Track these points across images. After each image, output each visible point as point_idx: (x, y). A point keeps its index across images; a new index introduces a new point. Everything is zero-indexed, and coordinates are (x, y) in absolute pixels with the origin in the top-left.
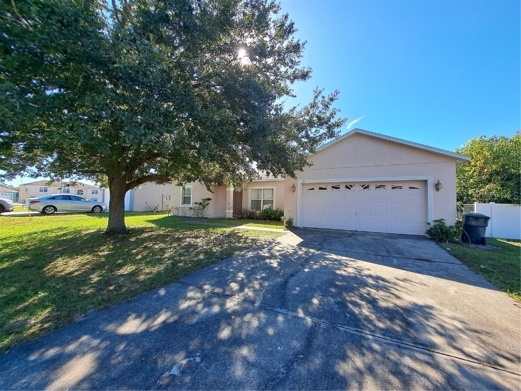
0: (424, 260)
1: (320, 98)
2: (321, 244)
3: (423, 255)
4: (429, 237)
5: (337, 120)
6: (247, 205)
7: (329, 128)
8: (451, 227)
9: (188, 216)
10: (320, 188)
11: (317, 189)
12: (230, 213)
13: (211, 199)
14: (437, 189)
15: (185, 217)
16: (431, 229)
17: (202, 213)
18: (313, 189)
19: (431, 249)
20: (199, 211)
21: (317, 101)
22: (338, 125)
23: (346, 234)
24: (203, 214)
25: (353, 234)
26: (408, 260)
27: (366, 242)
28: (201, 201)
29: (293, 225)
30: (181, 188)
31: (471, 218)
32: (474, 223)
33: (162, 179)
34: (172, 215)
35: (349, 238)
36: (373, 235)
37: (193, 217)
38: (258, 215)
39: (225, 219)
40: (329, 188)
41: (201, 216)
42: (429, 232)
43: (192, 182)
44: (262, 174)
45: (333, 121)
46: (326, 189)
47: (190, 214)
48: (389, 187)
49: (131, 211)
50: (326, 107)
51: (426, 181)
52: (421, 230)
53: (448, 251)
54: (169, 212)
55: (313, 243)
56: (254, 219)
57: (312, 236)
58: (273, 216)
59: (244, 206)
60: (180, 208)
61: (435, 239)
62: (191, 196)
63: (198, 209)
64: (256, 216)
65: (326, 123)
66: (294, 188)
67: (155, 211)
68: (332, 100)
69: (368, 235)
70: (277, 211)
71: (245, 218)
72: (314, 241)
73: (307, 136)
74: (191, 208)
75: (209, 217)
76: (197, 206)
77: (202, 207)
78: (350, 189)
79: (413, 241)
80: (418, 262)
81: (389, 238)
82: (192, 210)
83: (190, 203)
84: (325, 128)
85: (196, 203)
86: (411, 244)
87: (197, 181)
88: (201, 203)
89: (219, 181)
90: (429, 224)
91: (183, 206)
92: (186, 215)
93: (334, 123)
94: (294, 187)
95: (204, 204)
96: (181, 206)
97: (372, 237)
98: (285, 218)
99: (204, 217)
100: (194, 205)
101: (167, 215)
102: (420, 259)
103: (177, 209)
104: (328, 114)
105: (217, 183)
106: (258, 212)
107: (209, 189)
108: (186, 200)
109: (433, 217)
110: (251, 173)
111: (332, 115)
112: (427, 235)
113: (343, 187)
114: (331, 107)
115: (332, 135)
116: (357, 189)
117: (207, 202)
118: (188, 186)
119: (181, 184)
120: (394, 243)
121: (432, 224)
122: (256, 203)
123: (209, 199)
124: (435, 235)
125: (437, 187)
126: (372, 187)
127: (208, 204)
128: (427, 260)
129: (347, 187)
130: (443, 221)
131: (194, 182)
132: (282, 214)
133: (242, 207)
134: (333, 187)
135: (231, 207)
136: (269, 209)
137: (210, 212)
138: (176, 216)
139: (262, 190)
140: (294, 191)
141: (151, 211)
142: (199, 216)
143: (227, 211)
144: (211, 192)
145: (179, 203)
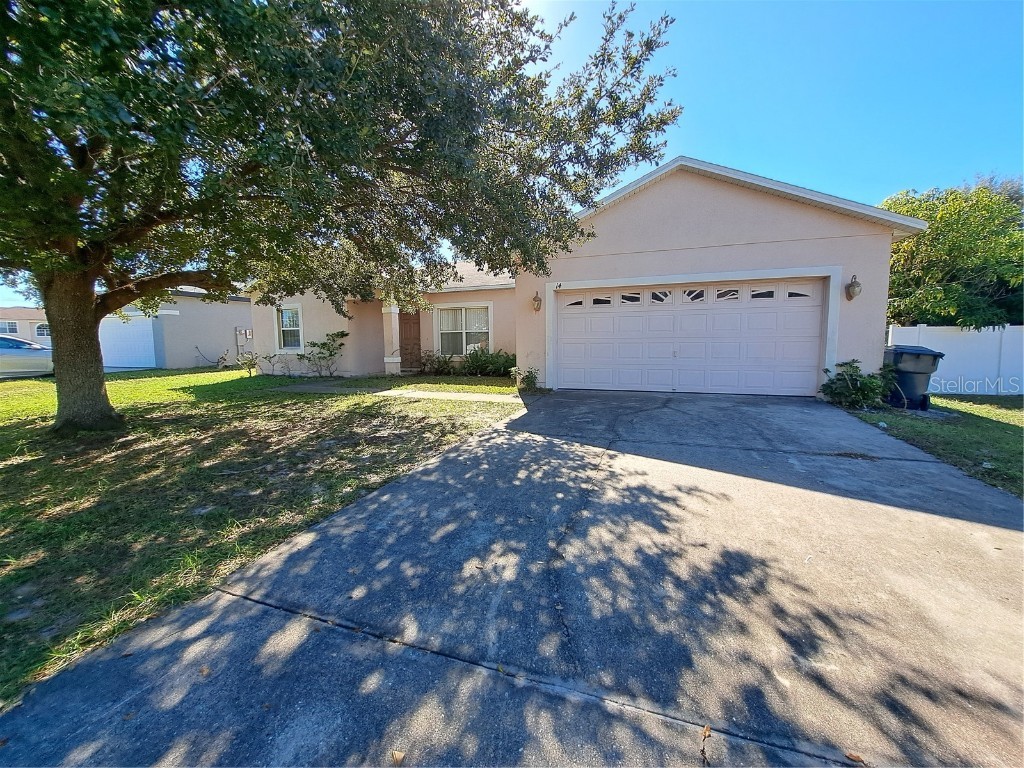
0: (856, 456)
2: (611, 428)
3: (843, 443)
4: (829, 399)
5: (662, 106)
6: (432, 343)
7: (640, 129)
8: (871, 376)
9: (297, 373)
10: (597, 302)
11: (589, 301)
12: (393, 362)
13: (347, 335)
14: (850, 297)
15: (290, 377)
16: (832, 381)
17: (328, 368)
18: (580, 303)
19: (840, 428)
20: (323, 362)
21: (611, 47)
22: (661, 123)
23: (655, 400)
24: (333, 368)
25: (669, 400)
26: (820, 458)
27: (705, 416)
28: (325, 340)
29: (538, 385)
30: (274, 309)
31: (905, 356)
32: (907, 365)
33: (217, 285)
34: (260, 373)
35: (665, 410)
36: (712, 400)
37: (310, 375)
38: (457, 366)
39: (384, 378)
40: (616, 299)
41: (328, 374)
42: (827, 388)
43: (298, 294)
44: (466, 268)
45: (651, 110)
46: (609, 302)
47: (299, 369)
48: (745, 293)
49: (161, 369)
50: (634, 64)
51: (825, 280)
52: (807, 383)
53: (884, 429)
54: (252, 365)
55: (590, 426)
56: (448, 374)
57: (584, 409)
58: (491, 367)
59: (424, 346)
60: (277, 358)
61: (840, 403)
62: (301, 328)
63: (319, 358)
64: (453, 367)
65: (635, 115)
66: (537, 301)
67: (220, 367)
68: (649, 46)
69: (702, 399)
70: (498, 355)
71: (429, 373)
72: (593, 422)
73: (580, 156)
74: (301, 357)
75: (347, 375)
76: (316, 350)
77: (327, 353)
78: (662, 300)
79: (800, 409)
80: (846, 463)
81: (748, 404)
82: (306, 361)
83: (299, 345)
84: (628, 130)
85: (314, 345)
86: (798, 416)
87: (309, 292)
88: (324, 345)
89: (364, 292)
90: (827, 371)
91: (285, 351)
92: (292, 373)
93: (654, 114)
94: (537, 299)
95: (332, 345)
96: (278, 351)
98: (520, 369)
99: (335, 374)
100: (309, 349)
101: (244, 373)
102: (849, 455)
103: (269, 358)
104: (637, 92)
105: (358, 296)
106: (456, 358)
107: (339, 311)
108: (289, 338)
109: (834, 358)
111: (647, 96)
112: (821, 395)
113: (646, 297)
114: (649, 70)
115: (643, 152)
116: (678, 302)
117: (339, 341)
118: (289, 303)
119: (266, 300)
120: (763, 417)
121: (834, 372)
122: (452, 341)
123: (343, 335)
124: (840, 394)
125: (850, 291)
126: (711, 295)
127: (342, 344)
128: (863, 457)
129: (655, 297)
130: (856, 365)
131: (302, 293)
132: (512, 361)
133: (420, 349)
134: (624, 297)
135: (395, 349)
136: (480, 353)
137: (348, 363)
138: (268, 375)
139: (463, 310)
140: (538, 309)
141: (210, 367)
142: (323, 374)
143: (386, 360)
144: (345, 316)
145: (274, 345)
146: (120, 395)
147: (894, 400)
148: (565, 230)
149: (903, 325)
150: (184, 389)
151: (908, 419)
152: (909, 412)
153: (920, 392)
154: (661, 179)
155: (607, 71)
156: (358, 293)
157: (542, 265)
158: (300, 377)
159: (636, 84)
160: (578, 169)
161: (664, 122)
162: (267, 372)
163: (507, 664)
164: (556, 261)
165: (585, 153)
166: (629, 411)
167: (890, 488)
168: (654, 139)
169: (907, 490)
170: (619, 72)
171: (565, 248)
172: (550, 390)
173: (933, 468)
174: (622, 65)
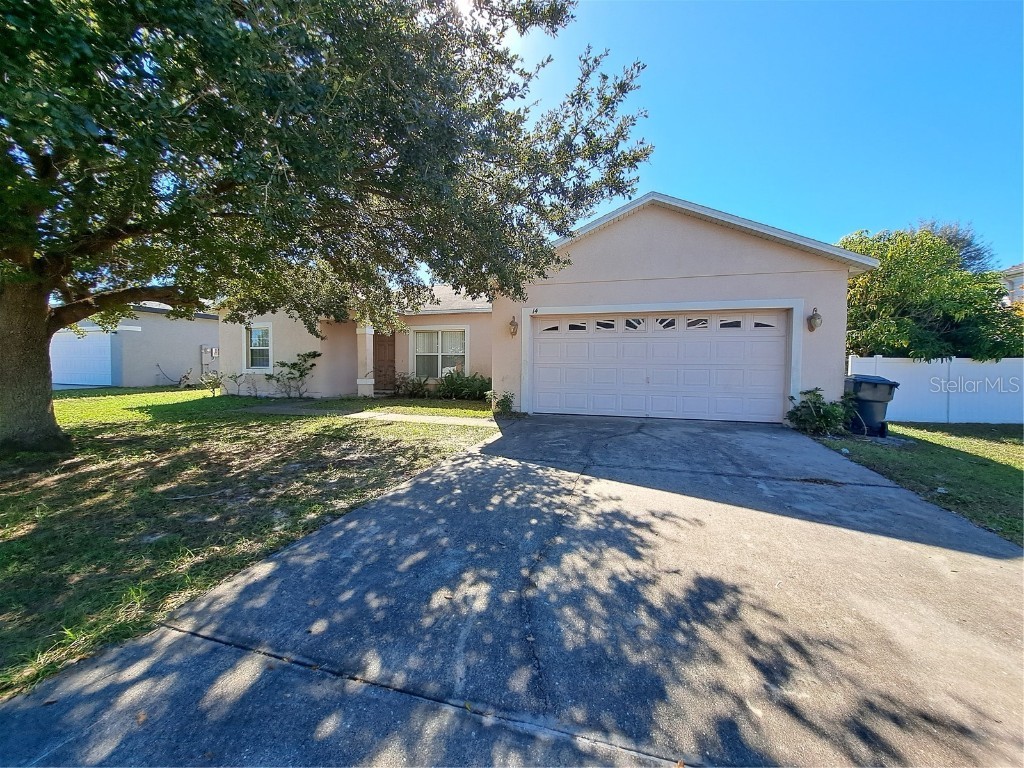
0: (822, 482)
1: (594, 82)
2: (586, 452)
3: (808, 468)
4: (795, 426)
7: (614, 165)
8: (833, 404)
9: (264, 394)
10: (572, 327)
11: (564, 327)
12: (366, 384)
13: (319, 355)
14: (811, 328)
15: (256, 397)
16: (797, 409)
17: (298, 388)
18: (556, 328)
19: (808, 454)
20: (293, 383)
21: (587, 88)
22: (634, 160)
23: (629, 425)
24: (303, 389)
25: (643, 425)
26: (787, 483)
27: (677, 441)
28: (295, 360)
29: (513, 409)
30: (243, 326)
31: (863, 385)
32: (866, 394)
33: (183, 302)
34: (224, 392)
35: (639, 435)
36: (685, 426)
37: (278, 396)
38: (432, 388)
39: (356, 399)
40: (591, 326)
41: (298, 395)
42: (792, 415)
43: (269, 313)
44: (443, 291)
45: (624, 147)
46: (584, 328)
47: (267, 390)
48: (715, 323)
49: (117, 387)
50: (608, 104)
51: (789, 311)
52: (774, 412)
53: (846, 455)
54: (215, 385)
55: (565, 451)
56: (423, 396)
57: (559, 433)
58: (466, 390)
59: (399, 369)
60: (243, 377)
61: (805, 429)
62: (270, 348)
63: (289, 378)
64: (428, 390)
65: (609, 151)
66: (514, 325)
67: (182, 386)
68: (623, 88)
69: (674, 424)
70: (474, 379)
71: (403, 396)
72: (568, 447)
73: (557, 187)
74: (270, 377)
75: (318, 396)
76: (286, 370)
77: (297, 374)
78: (635, 327)
79: (768, 435)
80: (814, 488)
81: (719, 430)
82: (274, 382)
83: (268, 365)
84: (602, 165)
85: (283, 365)
86: (766, 442)
87: (281, 311)
88: (294, 366)
89: (338, 313)
90: (792, 398)
91: (250, 371)
92: (259, 393)
93: (627, 152)
94: (513, 323)
95: (302, 366)
96: (245, 371)
97: (684, 429)
98: (496, 392)
99: (305, 395)
100: (279, 369)
101: (208, 393)
102: (815, 481)
103: (235, 378)
104: (611, 130)
105: (332, 317)
106: (431, 382)
107: (312, 330)
108: (258, 358)
109: (799, 385)
110: (413, 289)
111: (621, 134)
112: (787, 422)
113: (620, 324)
114: (623, 110)
115: (617, 187)
116: (652, 327)
117: (311, 361)
118: (260, 323)
119: (237, 318)
120: (733, 442)
121: (799, 399)
122: (428, 363)
123: (315, 355)
124: (805, 421)
125: (811, 322)
126: (681, 323)
127: (314, 365)
128: (827, 482)
129: (629, 324)
130: (819, 393)
131: (274, 312)
132: (487, 385)
133: (394, 371)
134: (599, 324)
135: (368, 371)
136: (455, 376)
137: (318, 384)
138: (233, 395)
139: (440, 333)
140: (514, 333)
141: (171, 386)
142: (292, 394)
143: (359, 381)
144: (318, 336)
145: (241, 365)
146: (68, 414)
147: (855, 428)
148: (542, 257)
149: (861, 356)
150: (141, 409)
151: (867, 445)
152: (869, 439)
153: (879, 419)
154: (635, 213)
155: (583, 110)
156: (332, 313)
157: (519, 291)
158: (267, 397)
159: (610, 122)
160: (555, 199)
161: (636, 159)
162: (230, 392)
163: (475, 700)
164: (532, 287)
165: (561, 185)
166: (603, 436)
167: (853, 513)
168: (627, 175)
169: (871, 515)
170: (595, 110)
171: (541, 274)
172: (525, 414)
173: (893, 493)
174: (597, 105)
